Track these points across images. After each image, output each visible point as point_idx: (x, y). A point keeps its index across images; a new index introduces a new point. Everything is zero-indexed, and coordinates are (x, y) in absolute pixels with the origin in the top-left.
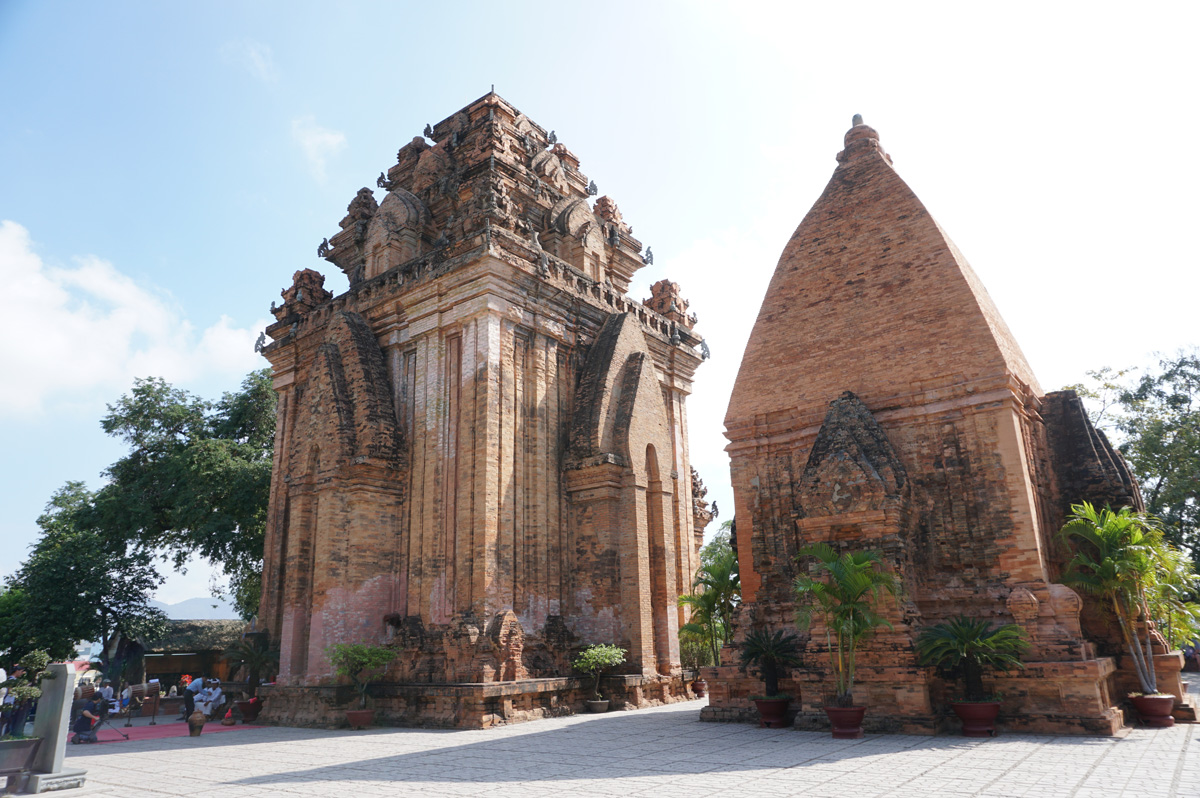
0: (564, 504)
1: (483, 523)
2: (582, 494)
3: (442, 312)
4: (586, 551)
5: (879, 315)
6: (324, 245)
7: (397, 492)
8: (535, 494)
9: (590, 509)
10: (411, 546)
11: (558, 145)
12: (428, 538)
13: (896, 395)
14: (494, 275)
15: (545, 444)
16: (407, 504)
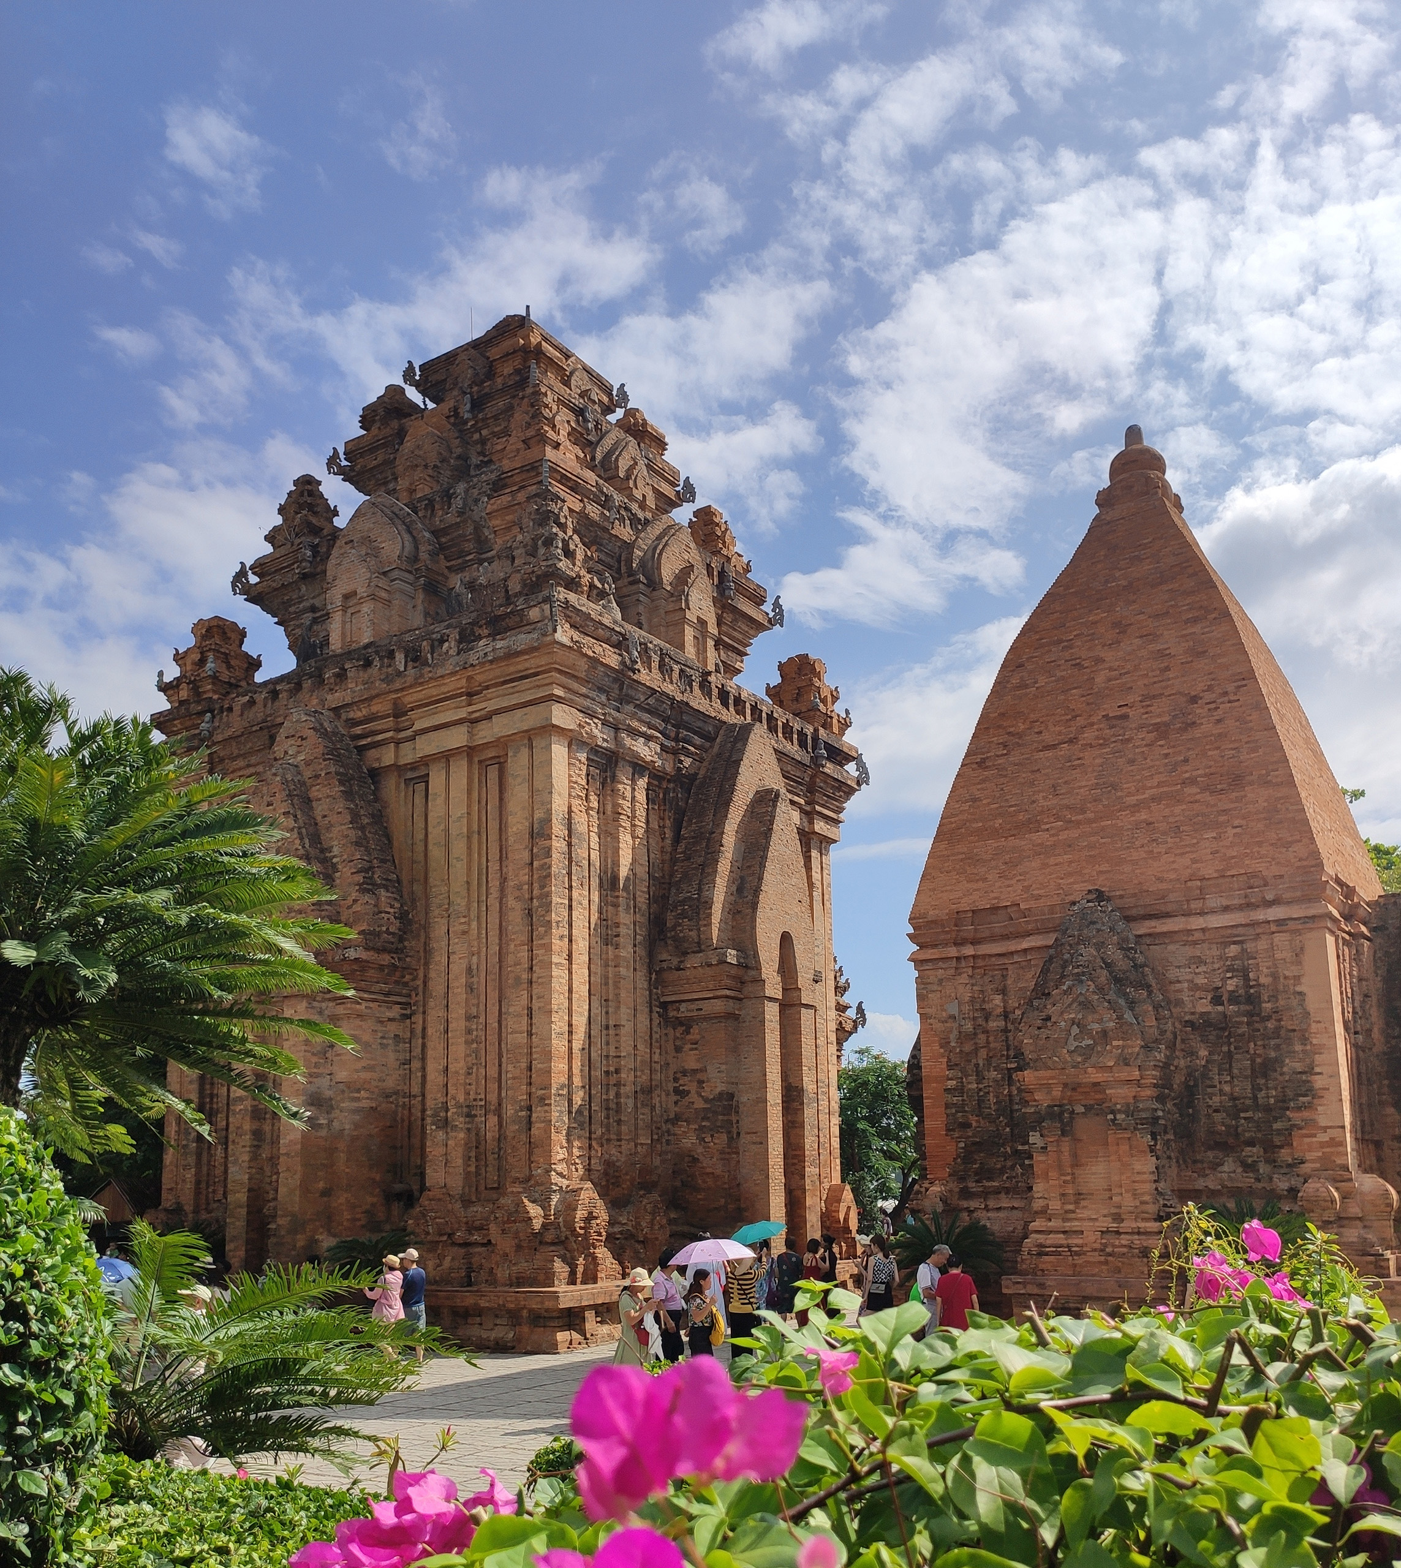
0: (656, 1022)
1: (548, 1056)
2: (683, 1007)
3: (474, 722)
4: (689, 1092)
5: (1146, 773)
6: (241, 575)
7: (403, 1000)
8: (618, 1008)
9: (695, 1030)
10: (428, 1086)
11: (631, 413)
12: (457, 1072)
13: (1163, 898)
14: (560, 672)
15: (631, 932)
16: (418, 1019)
